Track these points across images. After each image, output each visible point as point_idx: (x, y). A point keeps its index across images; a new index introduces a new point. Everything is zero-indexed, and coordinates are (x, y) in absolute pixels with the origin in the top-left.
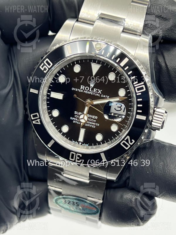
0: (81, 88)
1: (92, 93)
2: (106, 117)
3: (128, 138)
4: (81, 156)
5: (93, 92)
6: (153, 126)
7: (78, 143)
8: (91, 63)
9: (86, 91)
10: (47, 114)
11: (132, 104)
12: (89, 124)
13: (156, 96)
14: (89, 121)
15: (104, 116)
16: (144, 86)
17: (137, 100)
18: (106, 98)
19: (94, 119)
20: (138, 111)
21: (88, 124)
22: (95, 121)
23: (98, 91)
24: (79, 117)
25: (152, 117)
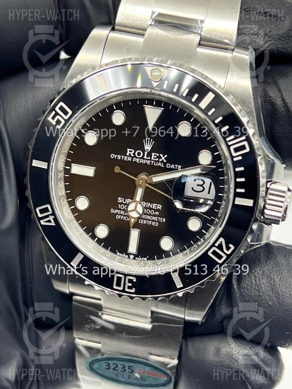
0: (128, 154)
1: (148, 162)
2: (178, 205)
3: (221, 242)
4: (135, 280)
5: (150, 160)
6: (266, 216)
7: (127, 256)
8: (144, 105)
9: (137, 158)
10: (67, 205)
11: (226, 177)
12: (146, 220)
13: (269, 161)
14: (146, 214)
15: (174, 204)
16: (246, 143)
17: (234, 170)
18: (175, 169)
19: (155, 211)
20: (238, 190)
21: (144, 219)
22: (157, 213)
23: (159, 157)
24: (127, 207)
25: (265, 201)
